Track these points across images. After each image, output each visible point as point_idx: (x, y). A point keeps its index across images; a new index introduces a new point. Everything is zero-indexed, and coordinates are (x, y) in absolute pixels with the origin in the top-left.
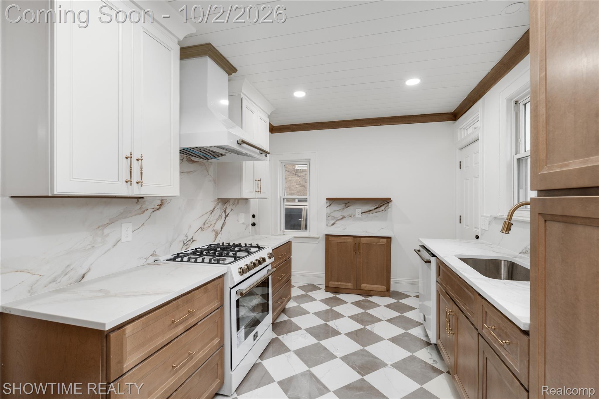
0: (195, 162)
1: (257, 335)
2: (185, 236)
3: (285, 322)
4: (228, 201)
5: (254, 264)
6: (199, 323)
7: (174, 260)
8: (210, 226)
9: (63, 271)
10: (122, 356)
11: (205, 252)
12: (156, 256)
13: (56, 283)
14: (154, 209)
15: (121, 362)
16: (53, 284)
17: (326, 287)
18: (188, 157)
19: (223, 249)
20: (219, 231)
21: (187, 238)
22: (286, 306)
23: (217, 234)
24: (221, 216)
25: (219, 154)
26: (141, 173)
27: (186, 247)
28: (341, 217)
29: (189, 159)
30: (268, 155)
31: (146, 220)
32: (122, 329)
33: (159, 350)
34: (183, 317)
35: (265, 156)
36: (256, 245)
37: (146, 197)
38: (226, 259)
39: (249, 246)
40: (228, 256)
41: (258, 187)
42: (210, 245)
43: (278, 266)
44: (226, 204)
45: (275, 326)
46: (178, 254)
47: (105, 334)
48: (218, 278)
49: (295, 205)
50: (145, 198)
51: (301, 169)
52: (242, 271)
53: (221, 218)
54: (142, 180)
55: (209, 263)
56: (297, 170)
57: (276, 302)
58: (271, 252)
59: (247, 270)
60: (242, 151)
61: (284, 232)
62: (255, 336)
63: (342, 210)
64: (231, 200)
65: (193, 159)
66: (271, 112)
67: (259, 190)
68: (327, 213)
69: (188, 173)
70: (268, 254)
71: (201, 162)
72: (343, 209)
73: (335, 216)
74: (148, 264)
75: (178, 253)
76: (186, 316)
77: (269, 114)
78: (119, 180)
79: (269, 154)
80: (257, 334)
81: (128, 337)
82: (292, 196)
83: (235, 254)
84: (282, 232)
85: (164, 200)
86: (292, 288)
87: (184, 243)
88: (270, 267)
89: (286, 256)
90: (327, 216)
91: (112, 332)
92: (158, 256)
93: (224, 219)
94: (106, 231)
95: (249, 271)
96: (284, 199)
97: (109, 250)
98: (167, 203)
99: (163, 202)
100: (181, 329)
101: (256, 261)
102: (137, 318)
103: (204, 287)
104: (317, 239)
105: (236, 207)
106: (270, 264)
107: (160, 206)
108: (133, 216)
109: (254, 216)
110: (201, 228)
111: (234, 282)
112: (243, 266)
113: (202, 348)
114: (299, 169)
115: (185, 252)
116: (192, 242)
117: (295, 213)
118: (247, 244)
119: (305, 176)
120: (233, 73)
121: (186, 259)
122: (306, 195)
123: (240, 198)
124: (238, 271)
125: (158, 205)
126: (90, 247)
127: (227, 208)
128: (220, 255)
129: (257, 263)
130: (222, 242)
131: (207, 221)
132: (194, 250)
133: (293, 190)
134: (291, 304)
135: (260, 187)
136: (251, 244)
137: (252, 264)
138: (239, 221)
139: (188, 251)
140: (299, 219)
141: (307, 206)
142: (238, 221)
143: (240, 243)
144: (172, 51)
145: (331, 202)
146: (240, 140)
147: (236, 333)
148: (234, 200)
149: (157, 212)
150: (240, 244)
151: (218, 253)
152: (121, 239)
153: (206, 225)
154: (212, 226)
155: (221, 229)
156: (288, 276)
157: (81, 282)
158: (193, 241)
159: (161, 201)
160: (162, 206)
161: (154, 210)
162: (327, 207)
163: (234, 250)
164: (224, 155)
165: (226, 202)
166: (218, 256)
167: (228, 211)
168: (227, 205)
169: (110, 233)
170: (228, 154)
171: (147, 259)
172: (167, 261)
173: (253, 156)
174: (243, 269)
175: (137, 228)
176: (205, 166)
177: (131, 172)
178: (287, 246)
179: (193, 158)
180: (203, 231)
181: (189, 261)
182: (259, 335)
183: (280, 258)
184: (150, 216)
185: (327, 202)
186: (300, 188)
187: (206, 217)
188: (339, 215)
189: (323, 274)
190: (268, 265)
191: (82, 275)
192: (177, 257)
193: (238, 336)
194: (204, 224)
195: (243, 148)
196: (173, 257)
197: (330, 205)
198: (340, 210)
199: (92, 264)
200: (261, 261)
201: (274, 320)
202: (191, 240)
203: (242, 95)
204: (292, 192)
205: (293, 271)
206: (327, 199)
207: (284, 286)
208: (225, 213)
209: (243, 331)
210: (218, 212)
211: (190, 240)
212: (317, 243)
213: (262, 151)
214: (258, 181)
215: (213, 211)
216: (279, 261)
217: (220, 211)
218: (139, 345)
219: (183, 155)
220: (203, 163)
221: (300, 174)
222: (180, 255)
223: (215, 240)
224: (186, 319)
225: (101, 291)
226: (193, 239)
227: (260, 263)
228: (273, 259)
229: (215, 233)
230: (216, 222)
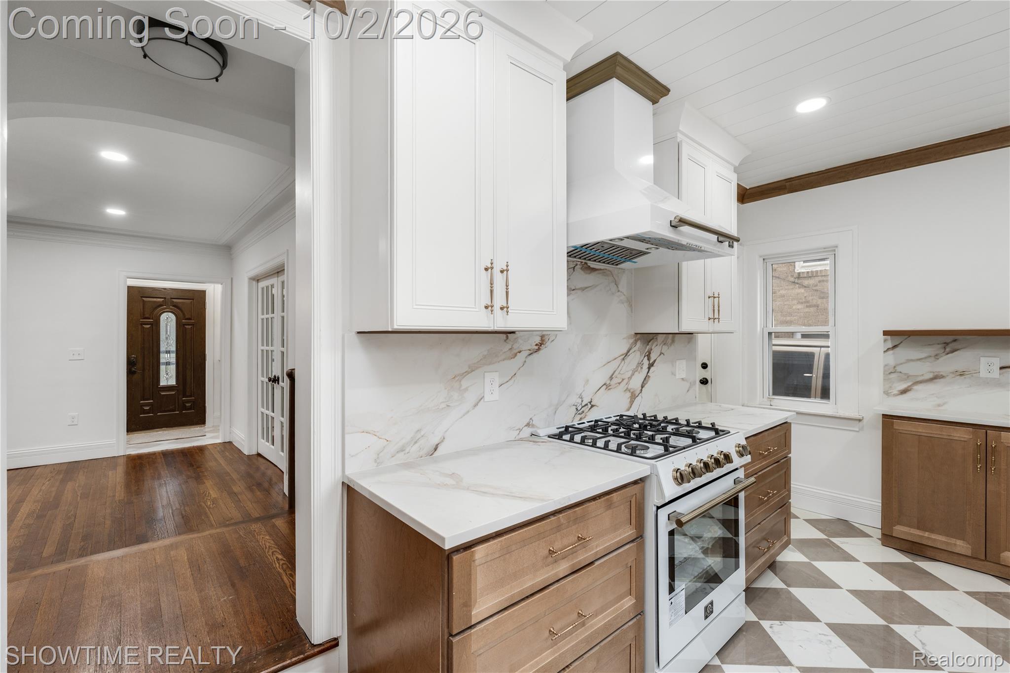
0: (594, 271)
1: (712, 608)
2: (578, 397)
3: (776, 592)
4: (655, 337)
5: (706, 466)
6: (597, 563)
7: (559, 436)
8: (621, 382)
9: (412, 438)
10: (470, 595)
11: (611, 430)
12: (534, 428)
13: (405, 454)
14: (530, 350)
15: (468, 605)
16: (401, 455)
17: (883, 534)
18: (583, 263)
19: (643, 427)
20: (638, 392)
21: (582, 401)
22: (777, 558)
23: (633, 397)
24: (640, 364)
25: (636, 252)
26: (507, 293)
27: (580, 416)
28: (931, 376)
29: (585, 265)
30: (735, 243)
31: (519, 369)
32: (470, 551)
33: (527, 597)
34: (569, 548)
35: (729, 246)
36: (711, 426)
37: (519, 331)
38: (648, 448)
39: (695, 425)
40: (652, 440)
41: (714, 310)
42: (621, 416)
43: (760, 473)
44: (650, 343)
45: (751, 594)
46: (567, 428)
47: (447, 553)
48: (633, 483)
49: (795, 345)
50: (518, 333)
51: (808, 272)
52: (681, 478)
53: (642, 368)
54: (507, 304)
55: (617, 451)
56: (799, 274)
57: (754, 547)
58: (744, 442)
59: (691, 475)
60: (681, 241)
61: (770, 400)
62: (708, 611)
63: (933, 359)
64: (659, 335)
65: (592, 266)
66: (739, 162)
67: (716, 316)
68: (886, 366)
69: (583, 289)
70: (736, 447)
71: (606, 269)
72: (937, 357)
73: (911, 373)
74: (521, 440)
75: (566, 426)
76: (573, 548)
77: (737, 165)
78: (475, 306)
79: (738, 240)
80: (712, 606)
81: (480, 565)
82: (790, 327)
83: (666, 440)
84: (765, 399)
85: (546, 337)
86: (792, 520)
87: (577, 409)
88: (741, 474)
89: (777, 454)
90: (885, 371)
91: (456, 553)
92: (537, 427)
93: (647, 370)
94: (465, 383)
95: (695, 477)
96: (770, 334)
97: (468, 412)
98: (550, 340)
99: (543, 339)
100: (563, 567)
101: (711, 459)
102: (494, 535)
103: (606, 498)
104: (858, 422)
105: (668, 348)
106: (741, 467)
107: (540, 345)
108: (501, 361)
109: (705, 366)
110: (605, 384)
111: (665, 497)
112: (683, 468)
113: (603, 609)
114: (803, 273)
115: (579, 424)
116: (590, 409)
117: (796, 362)
118: (691, 421)
119: (819, 284)
120: (662, 97)
121: (578, 438)
122: (826, 323)
123: (678, 332)
124: (671, 474)
125: (536, 345)
126: (443, 405)
127: (651, 349)
128: (638, 438)
129: (712, 463)
130: (644, 412)
131: (617, 373)
132: (593, 423)
133: (790, 314)
134: (790, 556)
135: (719, 310)
136: (700, 423)
137: (702, 465)
138: (675, 375)
139: (584, 423)
140: (805, 375)
141: (828, 347)
142: (673, 374)
143: (676, 417)
144: (555, 84)
145: (897, 340)
146: (675, 218)
147: (668, 597)
148: (665, 335)
149: (535, 355)
150: (677, 420)
151: (634, 434)
152: (483, 397)
153: (615, 381)
154: (625, 381)
155: (641, 388)
156: (782, 494)
157: (433, 456)
158: (592, 406)
159: (540, 338)
160: (542, 346)
161: (531, 352)
162: (885, 352)
163: (664, 430)
164: (645, 253)
165: (651, 340)
166: (633, 439)
167: (653, 357)
168: (652, 345)
169: (469, 387)
170: (653, 251)
171: (520, 430)
172: (549, 437)
173: (703, 249)
174: (682, 473)
175: (505, 381)
176: (613, 276)
177: (492, 292)
178: (782, 431)
179: (592, 264)
180: (609, 389)
181: (582, 442)
182: (717, 609)
183: (765, 457)
184: (525, 361)
185: (885, 341)
186: (807, 310)
187: (614, 365)
188: (924, 369)
189: (878, 503)
190: (737, 469)
191: (434, 447)
192: (566, 433)
193: (671, 603)
194: (611, 378)
195: (681, 234)
196: (557, 431)
197: (895, 347)
198: (926, 358)
199: (446, 431)
200: (721, 460)
201: (750, 581)
202: (589, 404)
203: (680, 137)
204: (788, 318)
205: (795, 484)
206: (886, 333)
207: (773, 515)
208: (649, 359)
209: (682, 595)
210: (636, 357)
211: (587, 405)
212: (857, 431)
213: (723, 237)
214: (715, 297)
215: (626, 355)
216: (761, 463)
217: (639, 356)
218: (496, 581)
219: (575, 259)
220: (609, 271)
221: (806, 282)
222: (570, 429)
223: (631, 407)
224: (573, 552)
225: (452, 475)
226: (592, 403)
227: (718, 463)
228: (748, 459)
229: (630, 395)
230: (633, 375)
